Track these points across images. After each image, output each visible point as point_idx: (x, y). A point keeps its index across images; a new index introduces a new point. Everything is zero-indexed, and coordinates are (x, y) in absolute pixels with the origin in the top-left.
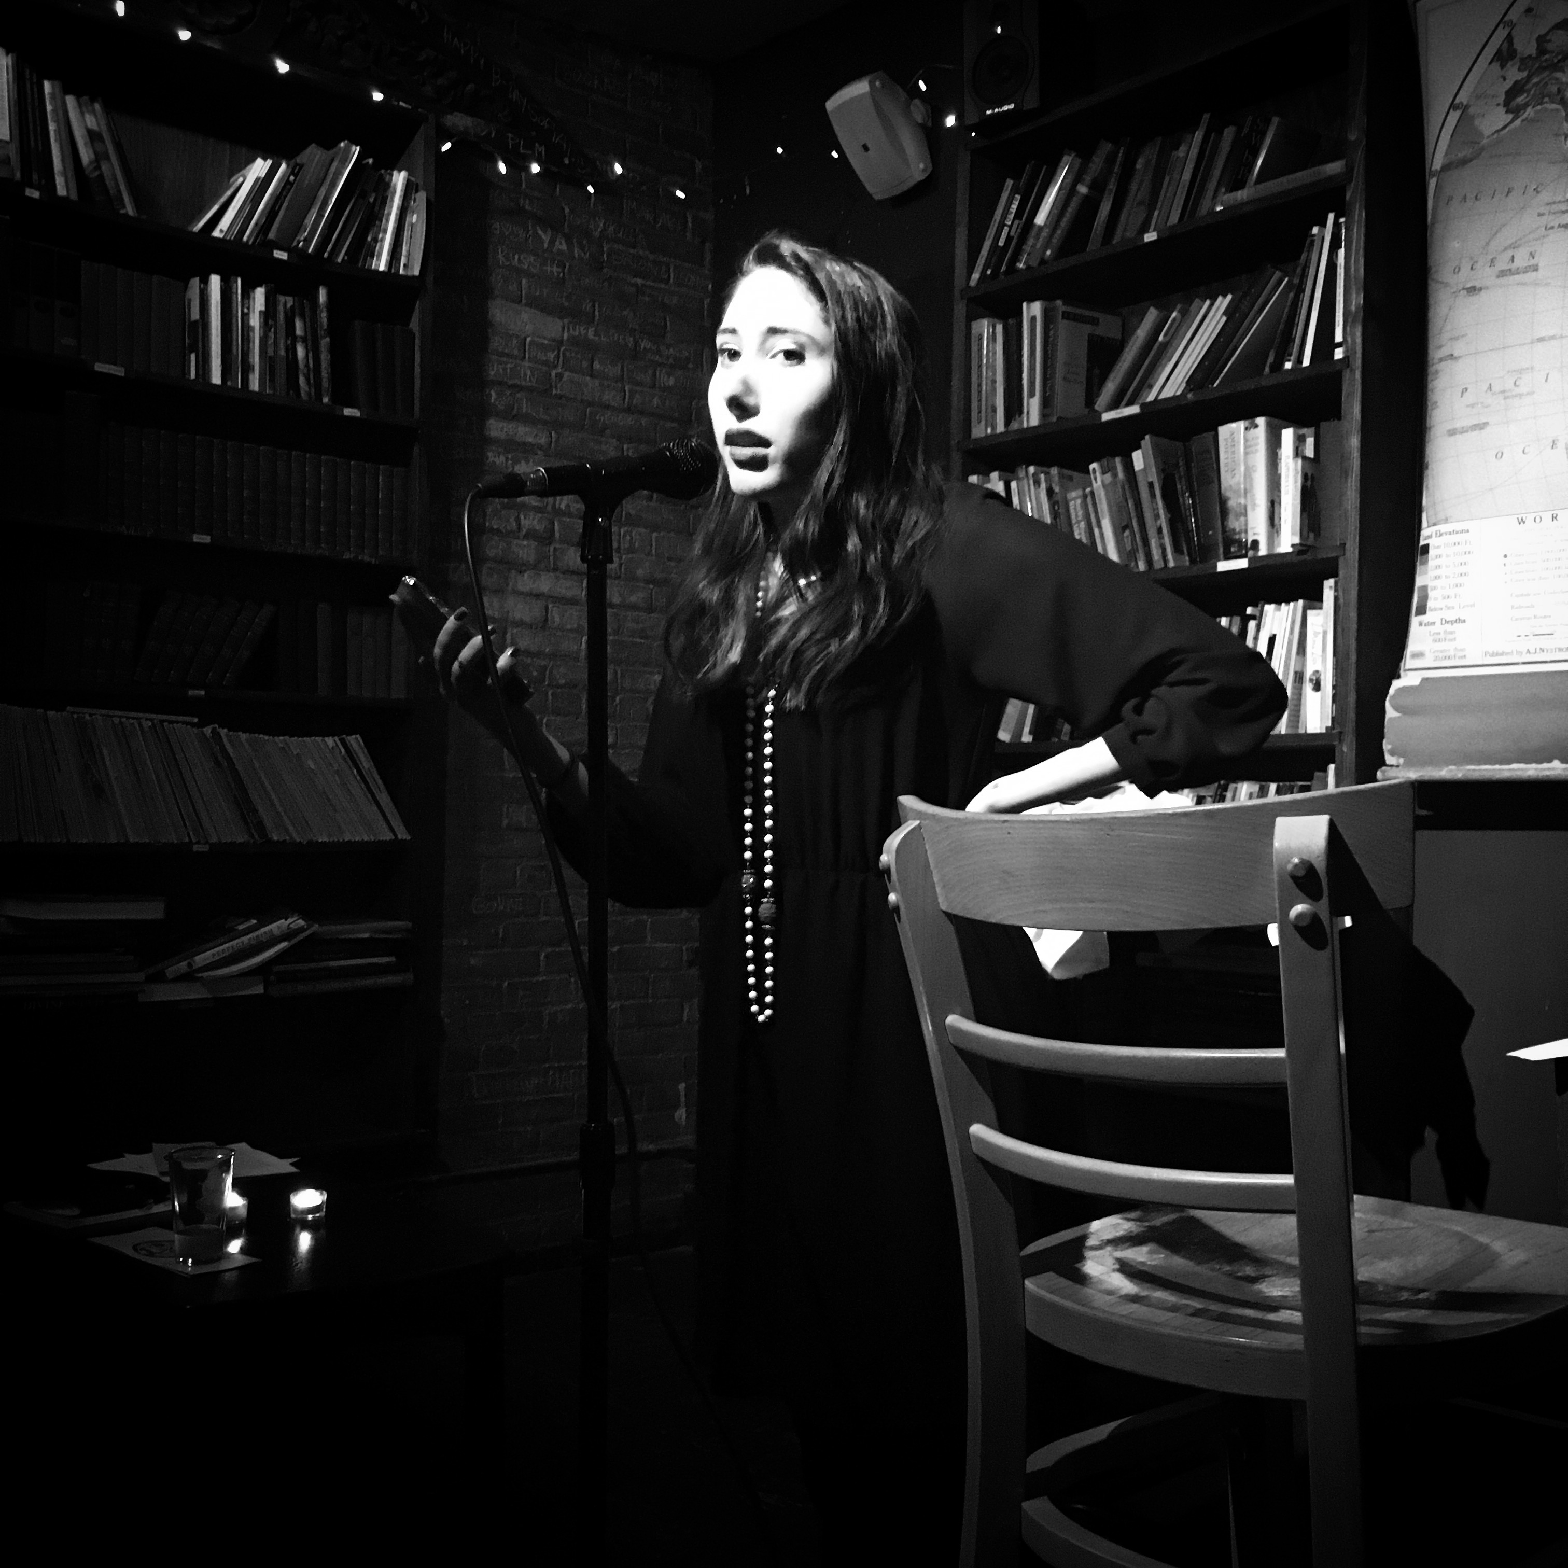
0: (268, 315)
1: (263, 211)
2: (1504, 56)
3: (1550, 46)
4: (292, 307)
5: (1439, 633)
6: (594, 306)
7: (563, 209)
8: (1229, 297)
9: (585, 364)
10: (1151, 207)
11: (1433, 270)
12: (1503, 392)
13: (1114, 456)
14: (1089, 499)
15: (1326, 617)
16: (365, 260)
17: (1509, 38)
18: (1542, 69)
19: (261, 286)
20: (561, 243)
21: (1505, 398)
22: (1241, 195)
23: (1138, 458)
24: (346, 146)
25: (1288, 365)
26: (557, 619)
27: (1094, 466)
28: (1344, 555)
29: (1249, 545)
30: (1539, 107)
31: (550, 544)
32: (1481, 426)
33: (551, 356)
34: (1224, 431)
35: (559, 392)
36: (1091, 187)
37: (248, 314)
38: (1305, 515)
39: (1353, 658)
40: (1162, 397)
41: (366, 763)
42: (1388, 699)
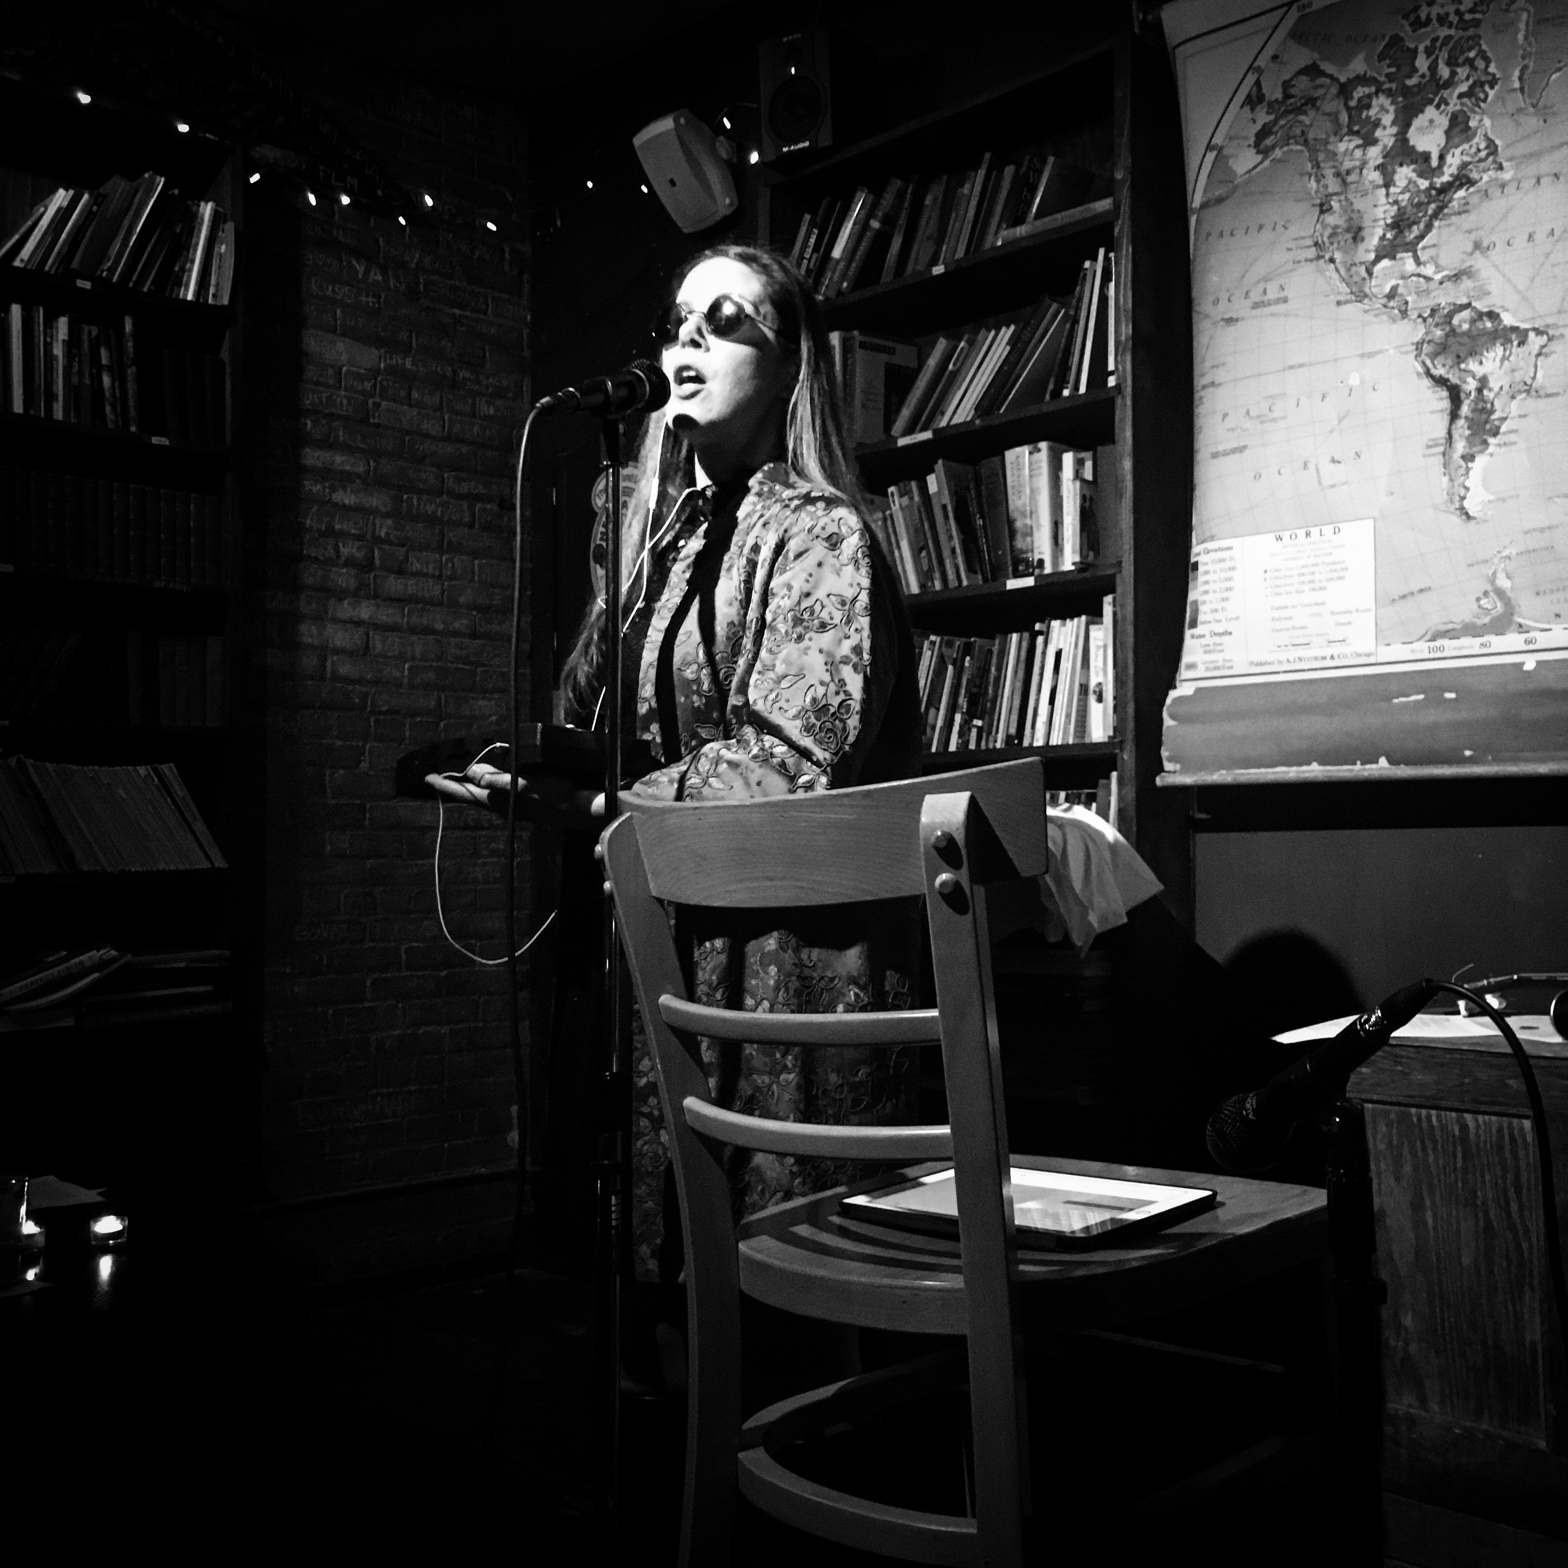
0: (71, 344)
1: (65, 241)
2: (1254, 100)
3: (1293, 91)
4: (97, 336)
5: (1208, 645)
6: (411, 336)
7: (378, 241)
8: (1012, 328)
9: (403, 393)
10: (940, 242)
11: (1196, 302)
12: (1259, 417)
13: (910, 479)
14: (889, 522)
15: (1106, 629)
16: (172, 291)
17: (1258, 83)
18: (1287, 112)
19: (64, 316)
20: (375, 274)
21: (1262, 423)
22: (1021, 231)
23: (932, 483)
24: (150, 177)
25: (1066, 393)
26: (379, 646)
27: (892, 489)
28: (1120, 572)
29: (1035, 564)
30: (1286, 148)
31: (369, 572)
32: (1241, 449)
33: (368, 385)
34: (1010, 455)
35: (376, 421)
36: (883, 222)
37: (51, 343)
38: (1084, 534)
39: (1131, 670)
40: (954, 422)
41: (180, 791)
42: (1165, 708)
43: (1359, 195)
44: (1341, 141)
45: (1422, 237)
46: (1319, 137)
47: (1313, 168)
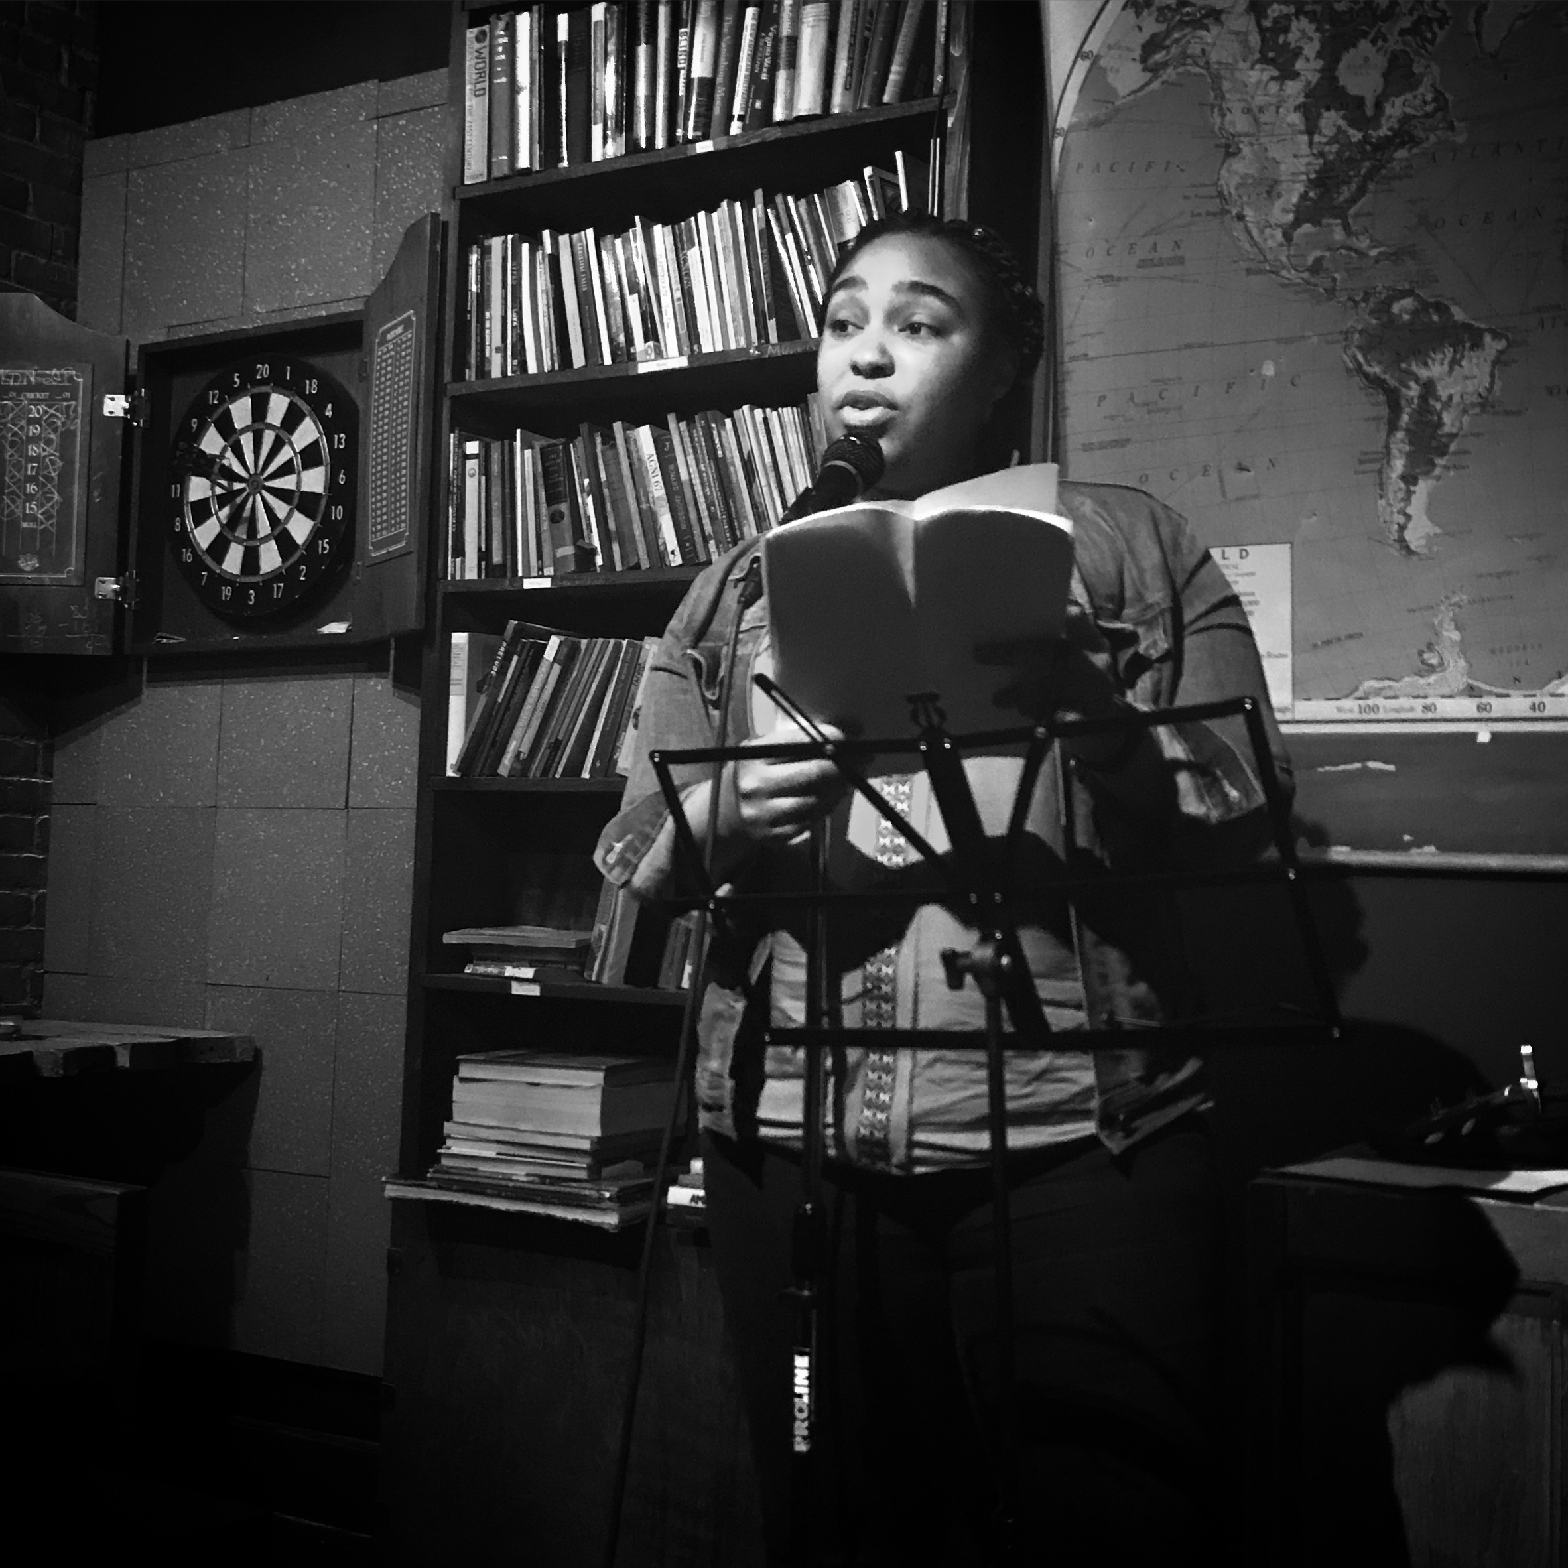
2: (1140, 2)
11: (1061, 249)
12: (1146, 404)
18: (1183, 24)
21: (1150, 412)
30: (1181, 70)
32: (1123, 443)
43: (1275, 139)
44: (1252, 68)
45: (1353, 201)
46: (1224, 61)
47: (1216, 98)
